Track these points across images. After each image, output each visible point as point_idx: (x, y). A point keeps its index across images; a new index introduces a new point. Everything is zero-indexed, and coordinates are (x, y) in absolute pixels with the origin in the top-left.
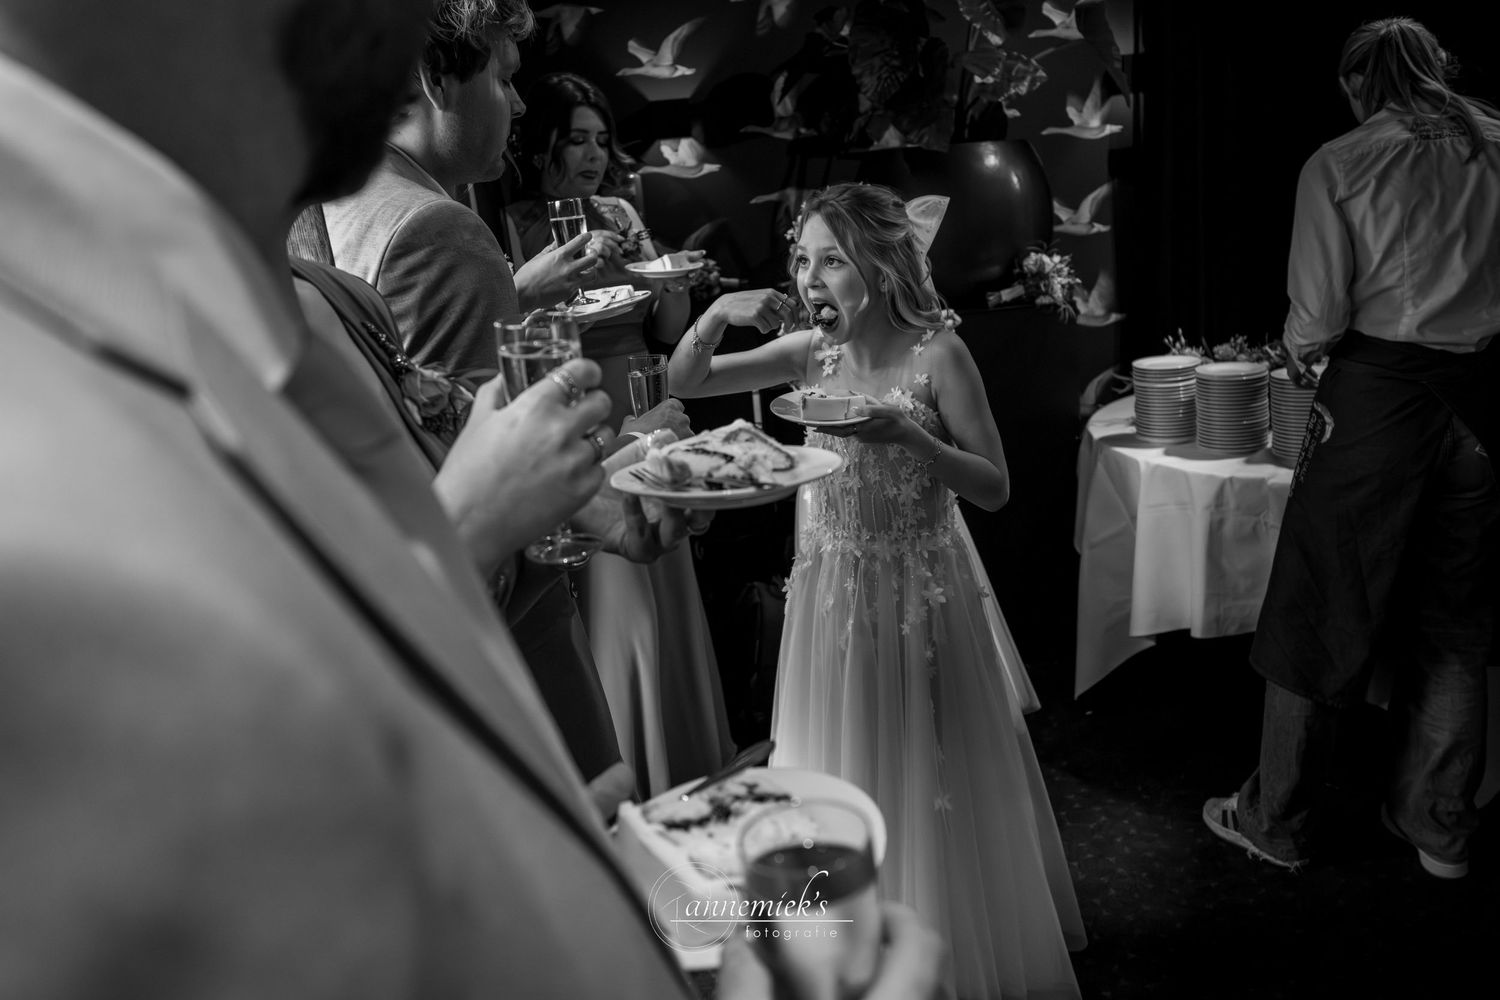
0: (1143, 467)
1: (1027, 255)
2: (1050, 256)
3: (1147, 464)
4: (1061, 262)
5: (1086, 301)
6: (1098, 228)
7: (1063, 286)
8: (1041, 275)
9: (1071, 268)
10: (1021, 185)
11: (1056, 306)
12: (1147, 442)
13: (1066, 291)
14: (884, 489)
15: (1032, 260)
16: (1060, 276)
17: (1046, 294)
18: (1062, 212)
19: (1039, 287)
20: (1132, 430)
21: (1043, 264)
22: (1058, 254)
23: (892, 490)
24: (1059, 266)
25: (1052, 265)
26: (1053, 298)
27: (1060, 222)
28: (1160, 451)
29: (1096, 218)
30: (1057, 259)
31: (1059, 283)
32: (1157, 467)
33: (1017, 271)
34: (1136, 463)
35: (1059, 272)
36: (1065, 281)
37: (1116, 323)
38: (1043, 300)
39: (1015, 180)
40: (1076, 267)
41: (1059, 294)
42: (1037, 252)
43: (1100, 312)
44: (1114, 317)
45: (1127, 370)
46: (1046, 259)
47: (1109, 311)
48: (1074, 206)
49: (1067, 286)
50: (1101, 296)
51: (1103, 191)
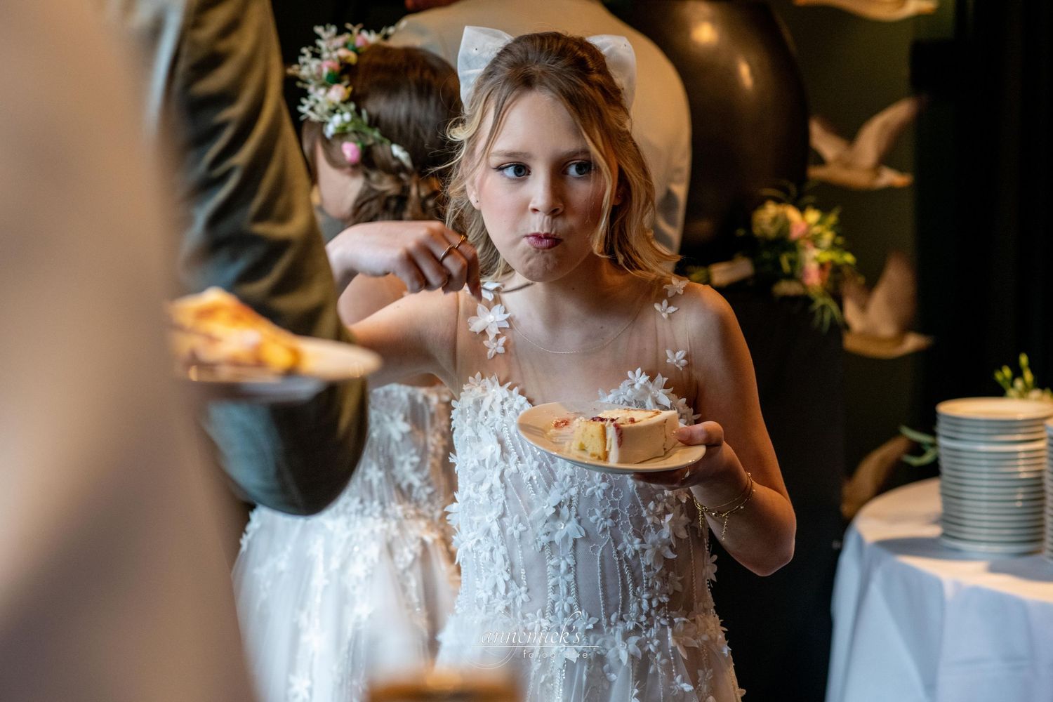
0: (949, 591)
1: (761, 203)
2: (802, 209)
3: (958, 585)
4: (820, 222)
5: (863, 308)
6: (890, 178)
7: (822, 266)
8: (783, 243)
9: (838, 234)
10: (756, 81)
11: (805, 300)
12: (957, 550)
13: (827, 274)
14: (617, 541)
15: (768, 214)
16: (816, 246)
17: (791, 277)
18: (825, 143)
19: (778, 265)
20: (934, 531)
21: (787, 223)
22: (816, 207)
23: (631, 542)
24: (816, 230)
25: (803, 227)
26: (804, 286)
27: (820, 161)
28: (979, 566)
29: (887, 159)
30: (813, 216)
31: (816, 259)
32: (977, 590)
33: (741, 232)
34: (939, 584)
35: (815, 241)
36: (826, 257)
37: (917, 354)
38: (786, 288)
39: (744, 71)
40: (848, 235)
41: (814, 279)
42: (778, 201)
43: (887, 329)
44: (913, 342)
45: (928, 423)
46: (793, 214)
47: (906, 328)
48: (848, 132)
49: (829, 267)
50: (890, 301)
51: (899, 113)
